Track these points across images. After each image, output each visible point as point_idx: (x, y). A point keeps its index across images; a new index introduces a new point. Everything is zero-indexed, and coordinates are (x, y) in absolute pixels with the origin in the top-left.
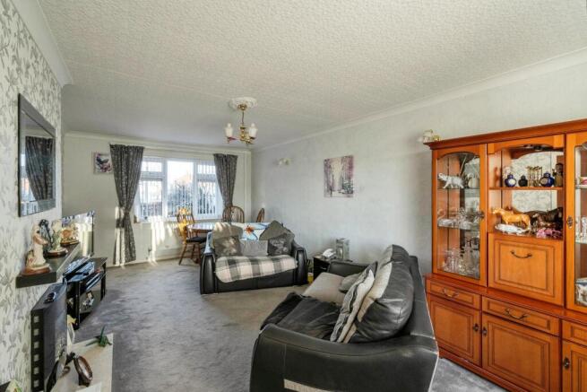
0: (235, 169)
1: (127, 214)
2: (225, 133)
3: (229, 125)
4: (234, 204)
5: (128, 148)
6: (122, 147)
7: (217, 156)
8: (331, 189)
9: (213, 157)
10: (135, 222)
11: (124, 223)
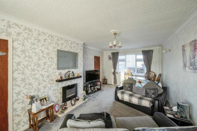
0: (152, 56)
1: (115, 71)
2: (109, 45)
3: (111, 42)
4: (151, 71)
5: (115, 53)
6: (114, 53)
7: (143, 51)
8: (185, 66)
9: (141, 52)
10: (117, 73)
11: (114, 73)
